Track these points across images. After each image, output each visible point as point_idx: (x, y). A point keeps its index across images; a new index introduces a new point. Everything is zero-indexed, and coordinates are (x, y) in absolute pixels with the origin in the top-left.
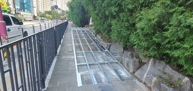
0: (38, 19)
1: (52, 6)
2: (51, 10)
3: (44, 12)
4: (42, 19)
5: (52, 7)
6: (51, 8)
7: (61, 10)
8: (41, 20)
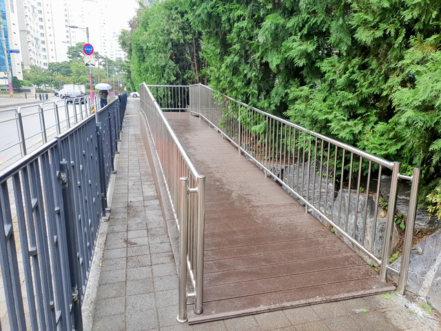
0: (29, 91)
1: (73, 48)
2: (68, 60)
3: (46, 68)
4: (42, 91)
5: (71, 48)
6: (69, 53)
7: (101, 60)
8: (38, 94)
